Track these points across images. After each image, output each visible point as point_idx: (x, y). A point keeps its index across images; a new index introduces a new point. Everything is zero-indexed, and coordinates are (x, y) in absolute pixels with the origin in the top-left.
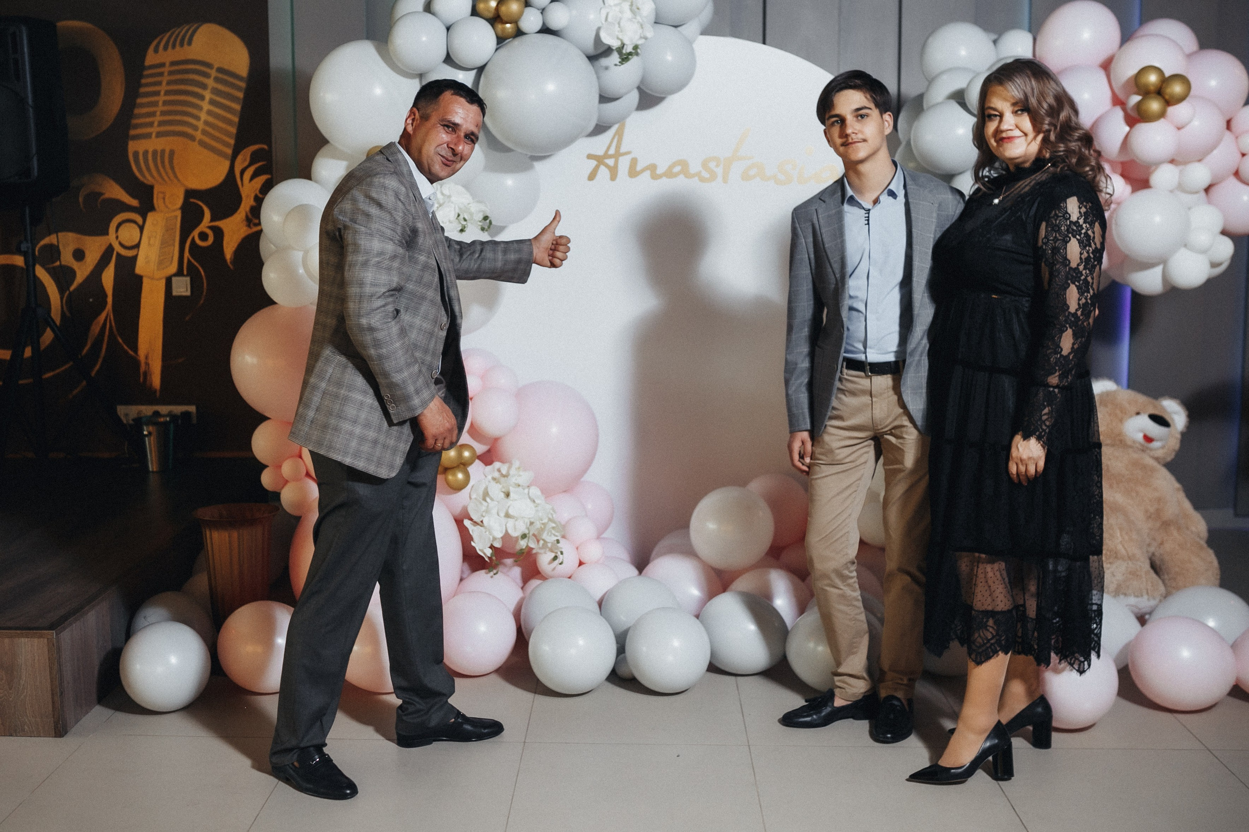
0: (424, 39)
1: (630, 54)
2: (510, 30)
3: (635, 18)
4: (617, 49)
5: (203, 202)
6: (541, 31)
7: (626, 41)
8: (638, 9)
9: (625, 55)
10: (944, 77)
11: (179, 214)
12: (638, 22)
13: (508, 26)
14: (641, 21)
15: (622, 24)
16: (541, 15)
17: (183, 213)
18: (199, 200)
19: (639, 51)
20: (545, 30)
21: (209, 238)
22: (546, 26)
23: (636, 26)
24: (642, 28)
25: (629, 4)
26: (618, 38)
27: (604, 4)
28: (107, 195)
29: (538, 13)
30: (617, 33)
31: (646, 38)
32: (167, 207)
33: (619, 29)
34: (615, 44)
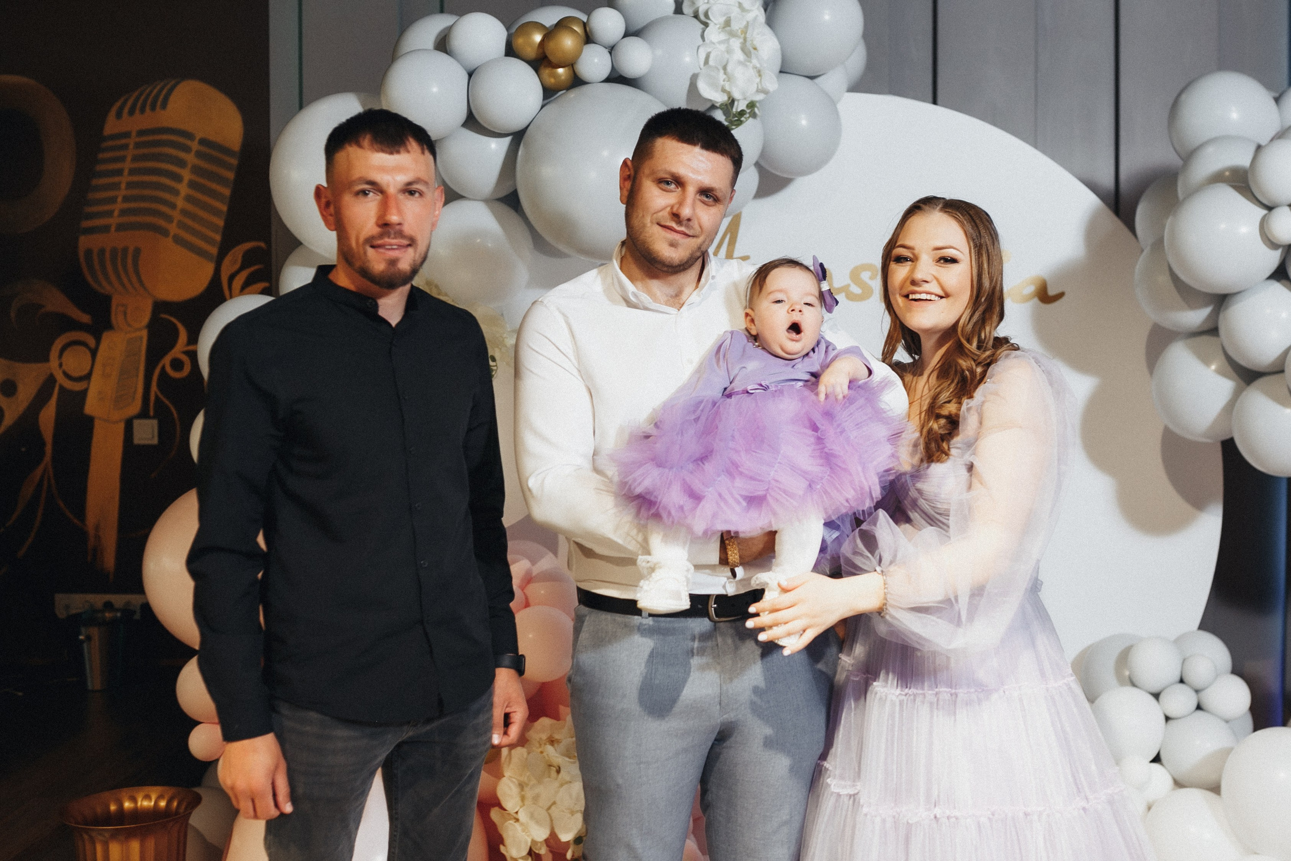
0: (435, 90)
1: (742, 113)
2: (563, 78)
3: (750, 62)
4: (722, 105)
5: (175, 317)
6: (608, 80)
7: (736, 95)
8: (755, 49)
9: (735, 116)
10: (1210, 150)
11: (144, 334)
12: (755, 67)
13: (561, 71)
14: (758, 65)
15: (729, 68)
16: (608, 55)
17: (149, 332)
18: (171, 315)
19: (756, 110)
20: (616, 78)
21: (185, 366)
22: (617, 72)
23: (752, 72)
24: (760, 75)
25: (741, 40)
26: (724, 90)
27: (703, 39)
28: (50, 308)
29: (605, 52)
30: (722, 83)
31: (765, 92)
32: (129, 325)
33: (725, 76)
34: (720, 98)
